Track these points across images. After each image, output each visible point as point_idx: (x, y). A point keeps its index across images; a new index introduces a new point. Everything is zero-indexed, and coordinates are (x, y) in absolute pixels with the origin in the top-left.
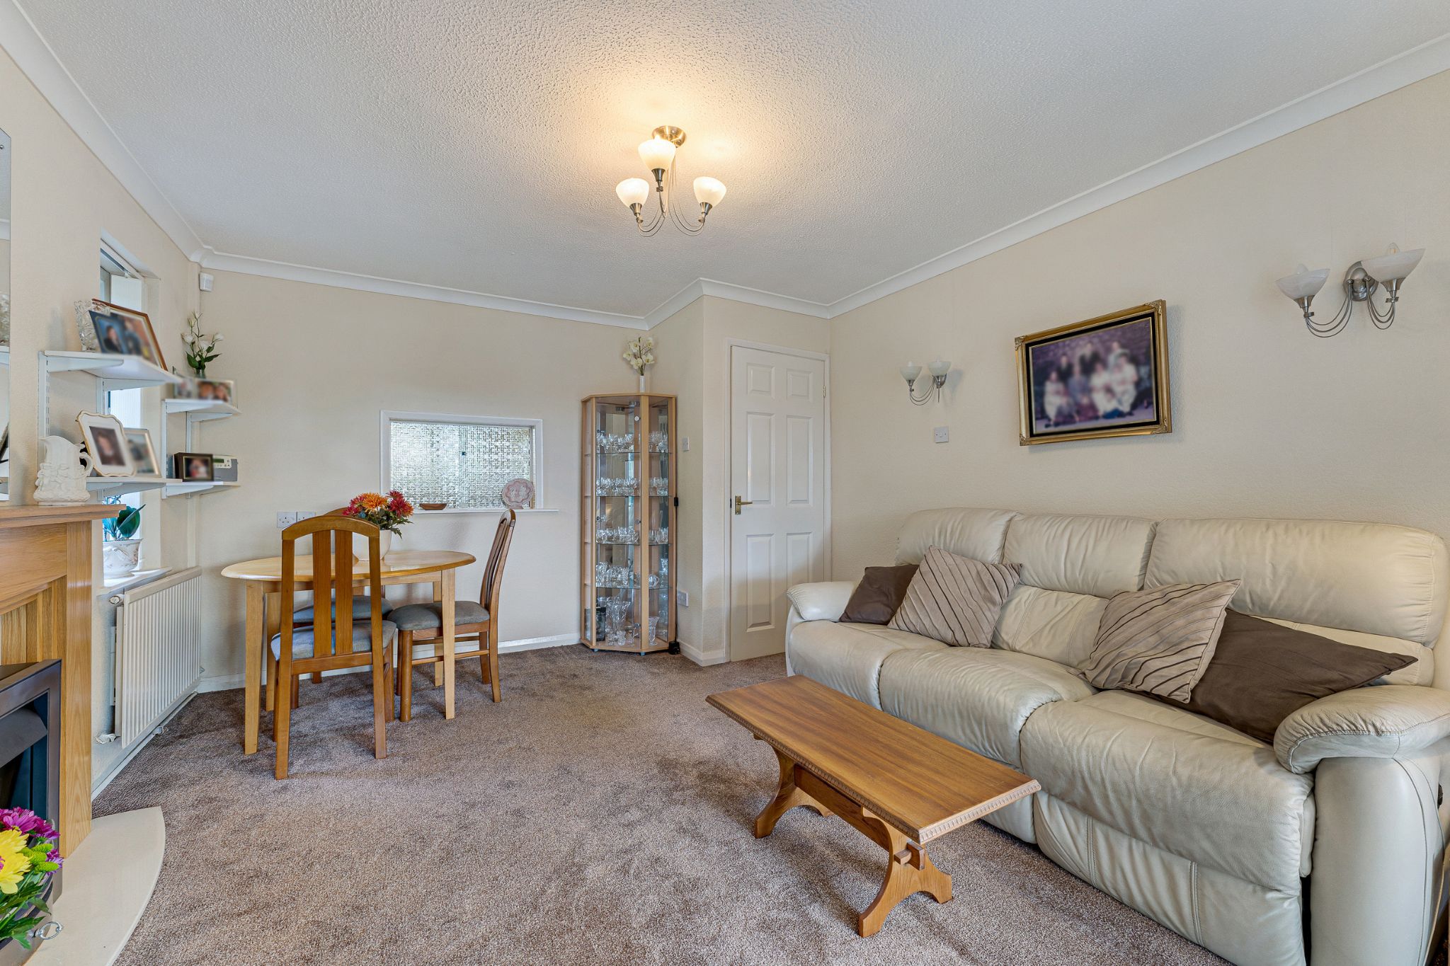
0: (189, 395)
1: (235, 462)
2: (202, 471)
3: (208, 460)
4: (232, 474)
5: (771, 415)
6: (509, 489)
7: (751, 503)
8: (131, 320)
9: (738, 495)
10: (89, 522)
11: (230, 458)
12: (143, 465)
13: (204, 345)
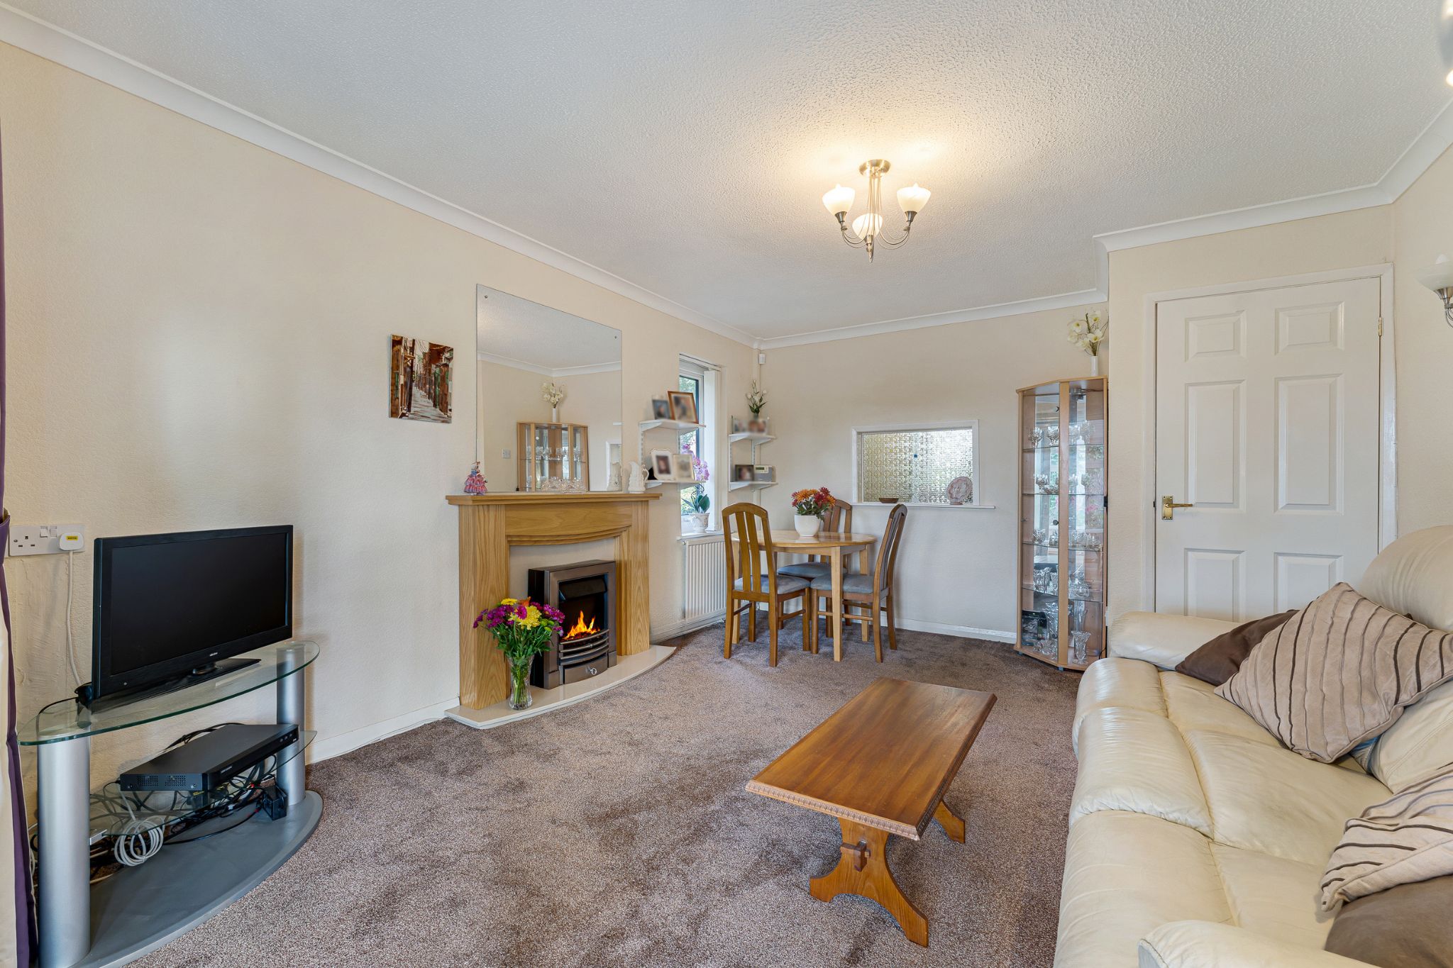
0: (744, 430)
1: (772, 469)
2: (747, 475)
3: (750, 468)
4: (771, 475)
5: (1240, 382)
6: (952, 487)
7: (1191, 505)
8: (684, 398)
9: (1168, 495)
10: (647, 501)
11: (768, 467)
12: (685, 473)
13: (757, 399)
